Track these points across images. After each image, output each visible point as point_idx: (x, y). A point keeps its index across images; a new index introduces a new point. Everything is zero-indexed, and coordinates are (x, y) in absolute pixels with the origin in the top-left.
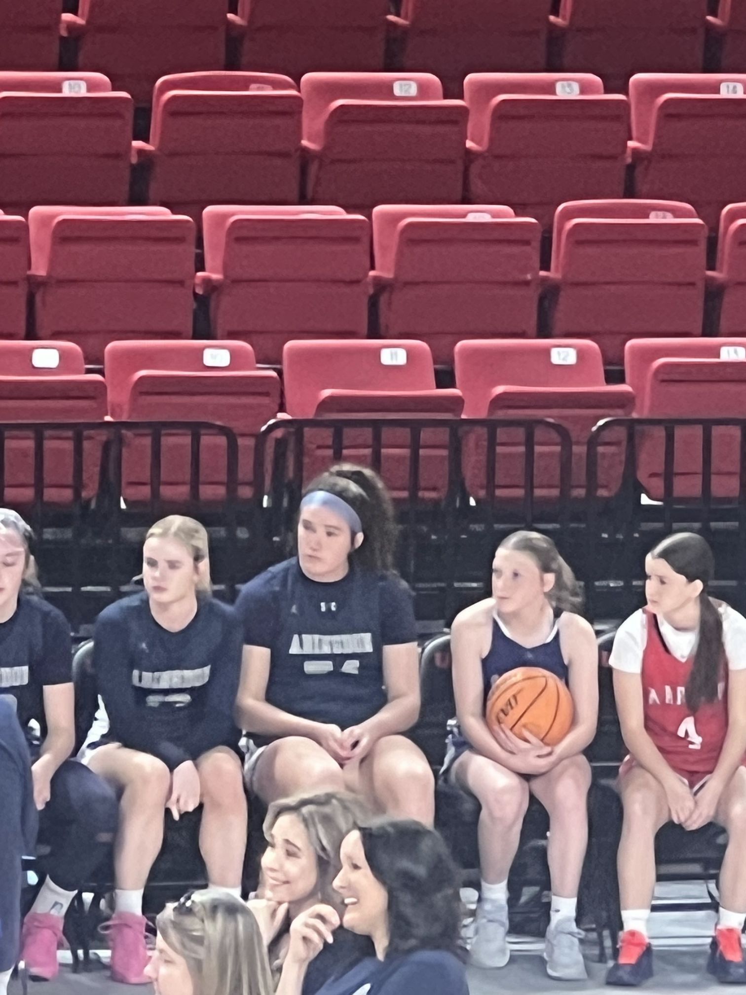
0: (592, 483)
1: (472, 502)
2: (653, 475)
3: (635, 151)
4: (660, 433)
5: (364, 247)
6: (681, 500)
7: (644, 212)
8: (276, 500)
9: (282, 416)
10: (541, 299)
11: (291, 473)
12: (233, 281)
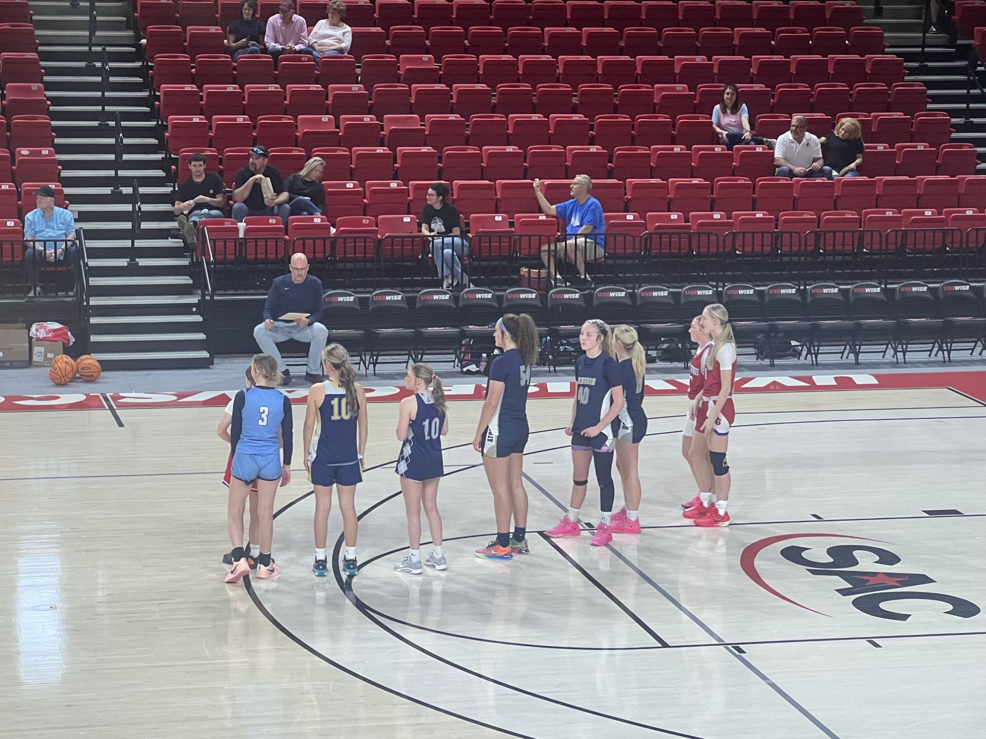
0: (724, 247)
1: (694, 253)
2: (740, 246)
3: (734, 166)
4: (741, 235)
5: (667, 189)
6: (747, 252)
7: (737, 180)
8: (645, 253)
9: (646, 232)
10: (711, 202)
11: (649, 246)
12: (633, 198)
